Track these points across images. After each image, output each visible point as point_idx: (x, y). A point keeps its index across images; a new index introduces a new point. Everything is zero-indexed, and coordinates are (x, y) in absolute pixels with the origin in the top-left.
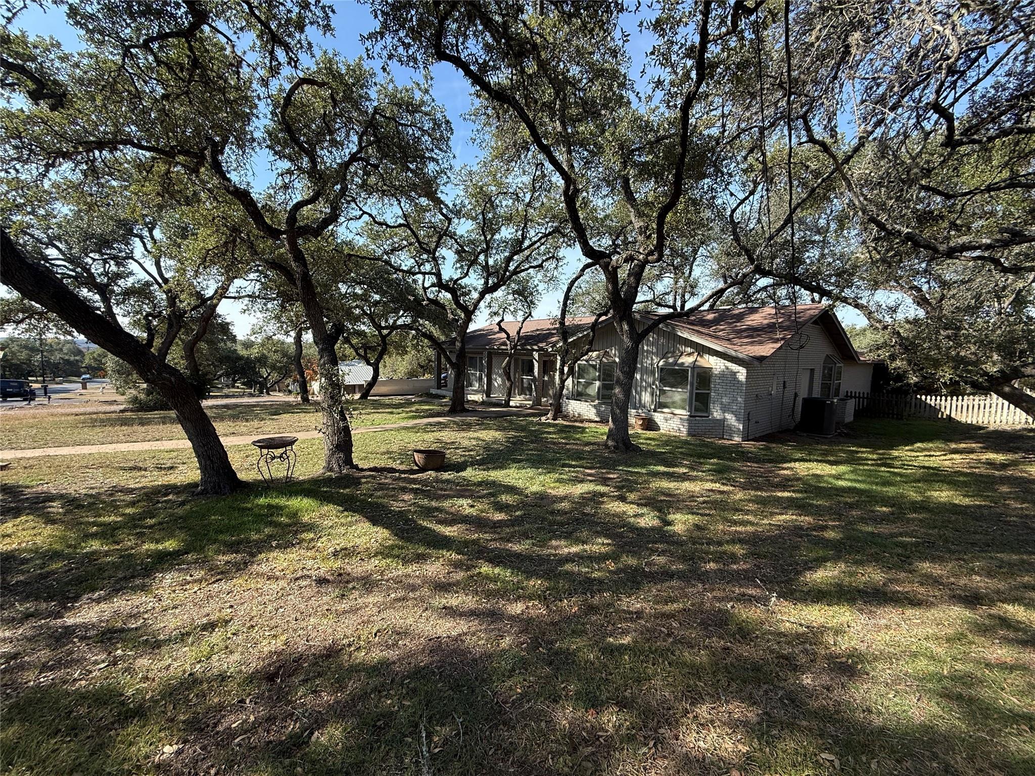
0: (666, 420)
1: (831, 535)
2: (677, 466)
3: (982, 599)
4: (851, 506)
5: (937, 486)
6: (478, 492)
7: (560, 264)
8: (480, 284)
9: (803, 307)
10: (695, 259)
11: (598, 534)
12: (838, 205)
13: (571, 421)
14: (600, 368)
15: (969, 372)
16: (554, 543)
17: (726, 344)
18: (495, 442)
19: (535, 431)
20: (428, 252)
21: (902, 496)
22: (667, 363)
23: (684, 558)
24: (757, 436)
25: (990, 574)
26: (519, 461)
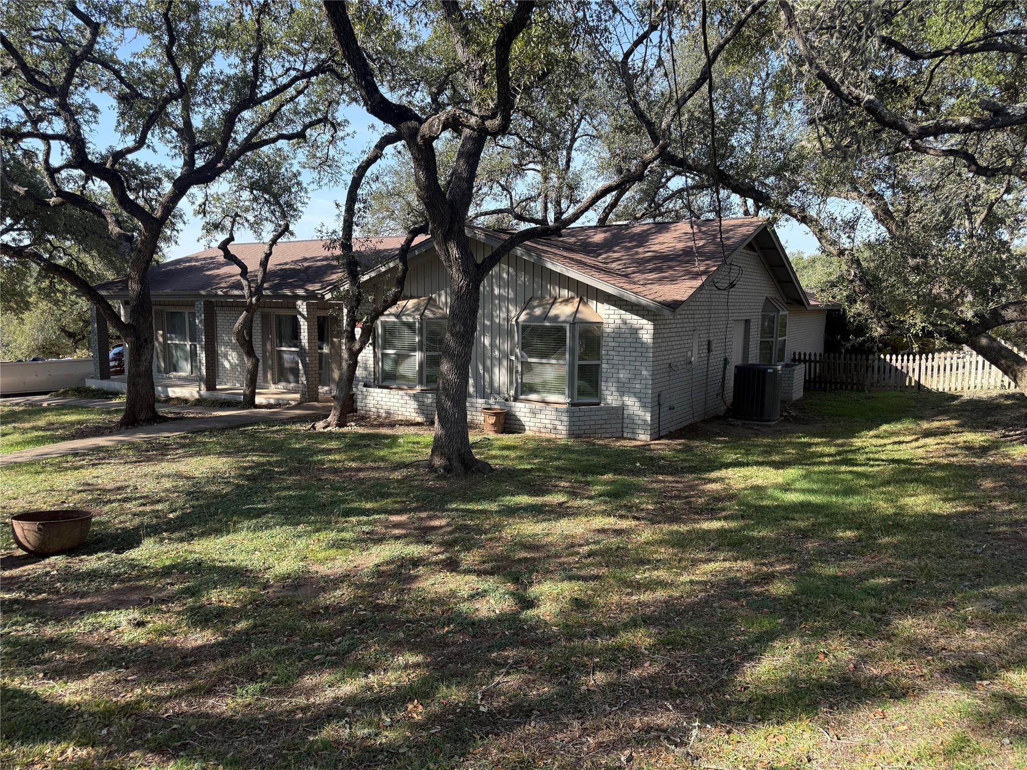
0: (534, 413)
1: (779, 588)
2: (547, 492)
3: (982, 668)
4: (805, 534)
5: (910, 488)
6: (161, 589)
7: (340, 134)
8: (177, 166)
9: (733, 222)
10: (573, 140)
11: (398, 646)
12: (776, 61)
13: (372, 426)
14: (421, 329)
15: (943, 317)
16: (308, 681)
17: (622, 282)
18: (212, 479)
19: (301, 449)
20: (50, 92)
21: (870, 509)
22: (531, 317)
23: (552, 672)
24: (672, 429)
25: (987, 624)
26: (260, 513)
